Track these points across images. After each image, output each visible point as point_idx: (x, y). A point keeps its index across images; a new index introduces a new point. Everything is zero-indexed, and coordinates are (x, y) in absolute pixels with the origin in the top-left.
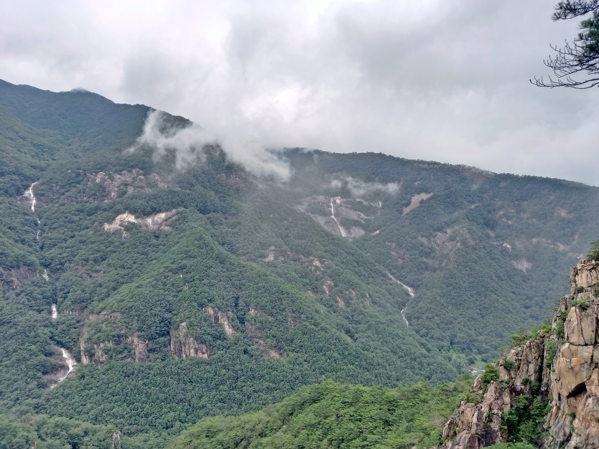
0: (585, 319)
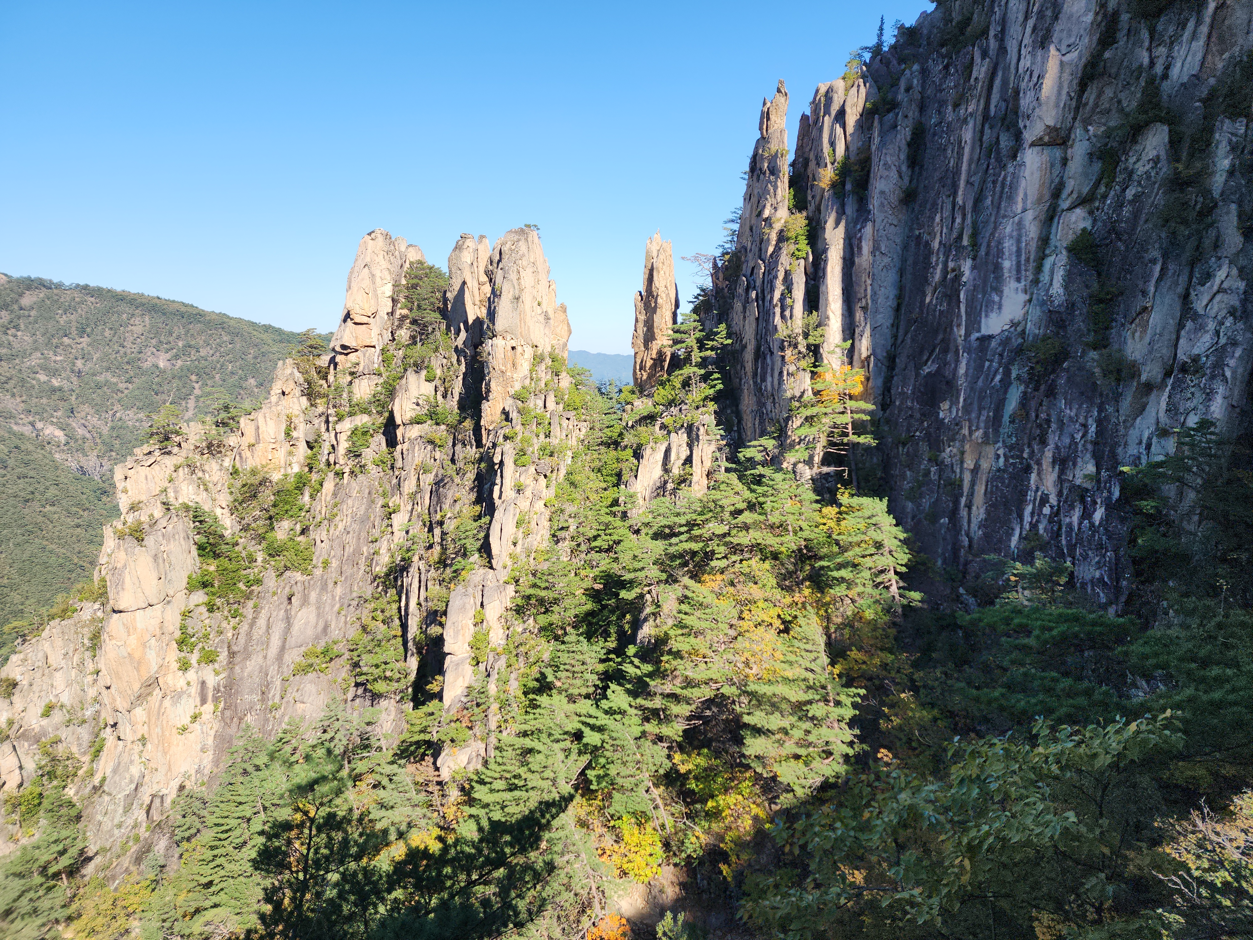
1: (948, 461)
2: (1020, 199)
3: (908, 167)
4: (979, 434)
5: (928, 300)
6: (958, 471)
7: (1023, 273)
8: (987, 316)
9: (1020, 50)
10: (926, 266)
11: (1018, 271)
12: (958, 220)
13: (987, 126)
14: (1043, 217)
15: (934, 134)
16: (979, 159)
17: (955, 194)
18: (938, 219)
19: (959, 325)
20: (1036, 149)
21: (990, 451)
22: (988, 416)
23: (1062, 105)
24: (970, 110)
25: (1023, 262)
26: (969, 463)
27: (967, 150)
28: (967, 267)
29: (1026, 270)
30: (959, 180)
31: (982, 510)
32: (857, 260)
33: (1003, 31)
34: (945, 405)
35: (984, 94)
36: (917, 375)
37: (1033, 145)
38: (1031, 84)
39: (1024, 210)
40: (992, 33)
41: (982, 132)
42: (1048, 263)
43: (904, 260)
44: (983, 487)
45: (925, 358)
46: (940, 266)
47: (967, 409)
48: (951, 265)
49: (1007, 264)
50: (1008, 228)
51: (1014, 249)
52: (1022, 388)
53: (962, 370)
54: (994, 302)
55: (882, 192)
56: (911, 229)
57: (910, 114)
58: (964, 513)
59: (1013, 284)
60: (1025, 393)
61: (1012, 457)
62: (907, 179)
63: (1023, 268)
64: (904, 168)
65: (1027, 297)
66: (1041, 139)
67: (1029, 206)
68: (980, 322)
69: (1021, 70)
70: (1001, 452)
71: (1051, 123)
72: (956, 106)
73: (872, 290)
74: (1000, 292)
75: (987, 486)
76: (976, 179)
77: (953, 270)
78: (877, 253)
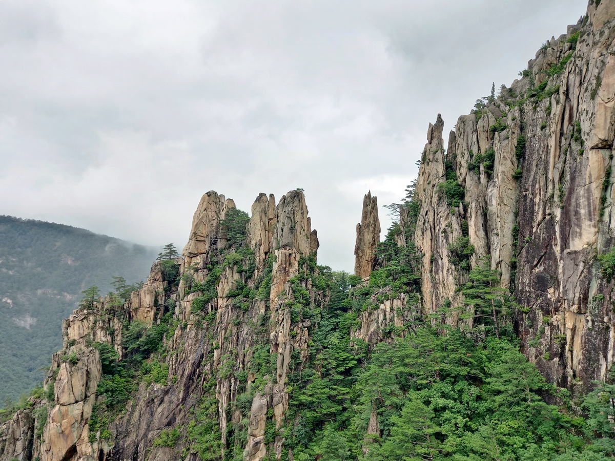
0: (76, 374)
1: (555, 323)
2: (587, 177)
3: (517, 159)
4: (575, 307)
5: (534, 230)
6: (562, 329)
7: (593, 216)
8: (573, 240)
9: (578, 100)
10: (532, 212)
11: (590, 215)
12: (550, 187)
13: (563, 139)
14: (601, 187)
15: (531, 142)
16: (559, 156)
17: (547, 174)
18: (537, 186)
19: (556, 245)
20: (594, 151)
21: (583, 318)
22: (580, 297)
23: (608, 128)
24: (552, 130)
25: (592, 210)
26: (569, 325)
27: (552, 150)
28: (558, 213)
29: (594, 215)
30: (548, 166)
31: (580, 353)
32: (490, 208)
33: (567, 90)
34: (551, 290)
35: (560, 122)
36: (531, 272)
37: (592, 148)
38: (588, 117)
39: (591, 183)
40: (561, 91)
41: (560, 142)
42: (607, 211)
43: (517, 208)
44: (580, 339)
45: (535, 263)
46: (541, 212)
47: (565, 292)
48: (548, 211)
49: (582, 211)
50: (582, 191)
51: (586, 203)
52: (599, 281)
53: (560, 270)
54: (576, 232)
55: (503, 172)
56: (520, 192)
57: (516, 132)
58: (568, 354)
59: (588, 223)
60: (601, 284)
61: (596, 321)
62: (516, 165)
63: (592, 213)
64: (514, 159)
65: (597, 230)
66: (597, 145)
67: (593, 180)
68: (569, 244)
69: (580, 110)
70: (589, 318)
71: (603, 138)
72: (543, 128)
73: (501, 224)
74: (579, 226)
75: (582, 338)
76: (560, 165)
77: (549, 214)
78: (502, 204)
